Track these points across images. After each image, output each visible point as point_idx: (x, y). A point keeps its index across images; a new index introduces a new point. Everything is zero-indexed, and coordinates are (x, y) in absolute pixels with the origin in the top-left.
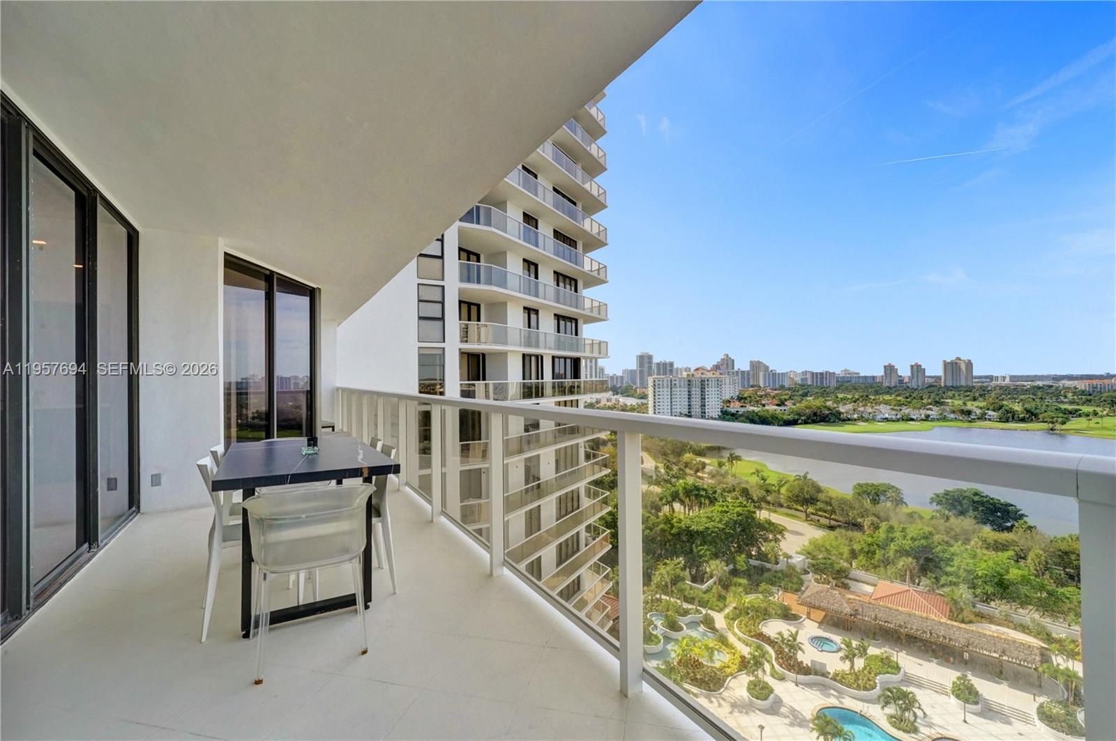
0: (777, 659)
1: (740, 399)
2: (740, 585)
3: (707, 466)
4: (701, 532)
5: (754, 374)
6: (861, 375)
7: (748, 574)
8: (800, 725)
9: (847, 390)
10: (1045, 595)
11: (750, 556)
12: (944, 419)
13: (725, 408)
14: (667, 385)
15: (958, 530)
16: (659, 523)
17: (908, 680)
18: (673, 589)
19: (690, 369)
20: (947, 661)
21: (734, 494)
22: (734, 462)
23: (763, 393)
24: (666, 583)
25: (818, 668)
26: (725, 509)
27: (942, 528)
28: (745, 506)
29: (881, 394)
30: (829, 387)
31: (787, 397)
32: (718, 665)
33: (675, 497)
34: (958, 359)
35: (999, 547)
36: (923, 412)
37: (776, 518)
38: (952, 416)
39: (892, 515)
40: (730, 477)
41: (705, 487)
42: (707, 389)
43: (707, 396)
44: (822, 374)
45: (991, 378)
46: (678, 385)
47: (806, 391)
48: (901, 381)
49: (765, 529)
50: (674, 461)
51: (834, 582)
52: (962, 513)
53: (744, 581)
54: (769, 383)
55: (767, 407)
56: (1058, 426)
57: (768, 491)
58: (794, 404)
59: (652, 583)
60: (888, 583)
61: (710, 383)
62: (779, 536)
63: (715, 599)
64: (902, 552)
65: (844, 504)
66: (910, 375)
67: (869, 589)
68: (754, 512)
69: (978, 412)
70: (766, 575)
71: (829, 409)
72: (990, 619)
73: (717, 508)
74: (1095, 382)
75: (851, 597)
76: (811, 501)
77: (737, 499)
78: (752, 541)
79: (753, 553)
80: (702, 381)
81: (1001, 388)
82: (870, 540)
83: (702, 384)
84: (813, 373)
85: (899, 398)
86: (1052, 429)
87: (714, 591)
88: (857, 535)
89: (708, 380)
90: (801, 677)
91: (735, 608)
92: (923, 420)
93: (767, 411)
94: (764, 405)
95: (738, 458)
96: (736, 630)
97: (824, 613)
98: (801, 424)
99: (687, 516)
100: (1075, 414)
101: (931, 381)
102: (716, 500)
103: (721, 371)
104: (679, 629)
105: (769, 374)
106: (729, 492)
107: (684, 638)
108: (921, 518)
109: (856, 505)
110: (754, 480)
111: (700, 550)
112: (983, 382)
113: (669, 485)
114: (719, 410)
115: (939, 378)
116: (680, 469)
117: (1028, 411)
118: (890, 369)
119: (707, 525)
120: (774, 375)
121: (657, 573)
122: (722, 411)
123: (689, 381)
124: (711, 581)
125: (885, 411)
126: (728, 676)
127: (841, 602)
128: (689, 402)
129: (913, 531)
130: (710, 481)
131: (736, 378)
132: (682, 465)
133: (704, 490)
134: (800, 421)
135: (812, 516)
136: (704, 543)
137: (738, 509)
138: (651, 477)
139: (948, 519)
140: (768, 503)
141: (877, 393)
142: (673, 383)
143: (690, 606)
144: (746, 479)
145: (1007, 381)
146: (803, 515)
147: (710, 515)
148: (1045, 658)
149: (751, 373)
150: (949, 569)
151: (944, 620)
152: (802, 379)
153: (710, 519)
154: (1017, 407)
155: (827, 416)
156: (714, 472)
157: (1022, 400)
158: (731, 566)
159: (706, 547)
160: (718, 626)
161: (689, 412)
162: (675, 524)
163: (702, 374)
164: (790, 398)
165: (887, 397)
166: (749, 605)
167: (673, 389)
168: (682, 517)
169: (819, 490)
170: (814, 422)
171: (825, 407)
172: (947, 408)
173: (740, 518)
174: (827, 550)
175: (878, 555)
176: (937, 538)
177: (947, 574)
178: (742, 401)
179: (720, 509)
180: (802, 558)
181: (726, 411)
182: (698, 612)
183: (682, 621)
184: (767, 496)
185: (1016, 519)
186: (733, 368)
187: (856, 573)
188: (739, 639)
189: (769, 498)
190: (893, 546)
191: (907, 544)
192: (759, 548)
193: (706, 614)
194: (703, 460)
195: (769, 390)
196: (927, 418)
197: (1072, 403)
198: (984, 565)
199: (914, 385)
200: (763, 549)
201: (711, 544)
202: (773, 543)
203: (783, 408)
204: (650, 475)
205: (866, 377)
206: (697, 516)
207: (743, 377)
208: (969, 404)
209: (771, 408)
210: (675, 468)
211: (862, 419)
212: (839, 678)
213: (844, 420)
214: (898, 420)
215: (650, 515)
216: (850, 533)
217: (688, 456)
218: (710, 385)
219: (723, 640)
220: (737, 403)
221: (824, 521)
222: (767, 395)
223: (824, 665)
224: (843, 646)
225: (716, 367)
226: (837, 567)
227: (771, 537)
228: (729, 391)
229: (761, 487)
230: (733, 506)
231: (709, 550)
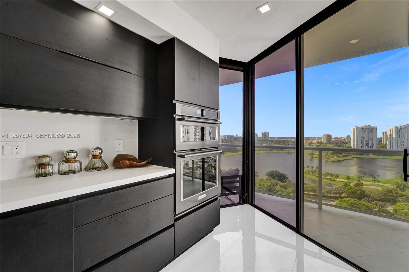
12: (263, 150)
34: (266, 132)
45: (273, 138)
81: (276, 140)
86: (289, 152)
92: (258, 150)
101: (259, 138)
112: (271, 139)
115: (261, 137)
139: (271, 180)
157: (281, 144)
185: (286, 179)
197: (291, 145)
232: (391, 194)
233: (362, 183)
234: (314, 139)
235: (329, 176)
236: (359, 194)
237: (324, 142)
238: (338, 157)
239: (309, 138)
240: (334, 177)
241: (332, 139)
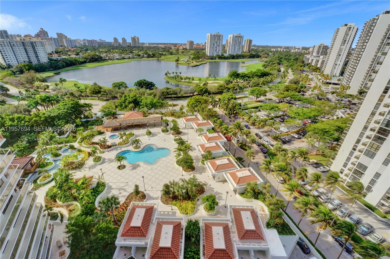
0: (100, 148)
1: (57, 52)
2: (80, 130)
3: (50, 87)
4: (57, 116)
5: (60, 40)
6: (106, 41)
7: (82, 125)
8: (112, 162)
9: (102, 48)
10: (160, 104)
11: (81, 118)
12: (134, 58)
13: (50, 57)
14: (8, 45)
15: (142, 92)
16: (32, 119)
17: (137, 136)
18: (51, 142)
19: (20, 36)
20: (144, 128)
21: (67, 96)
22: (63, 82)
23: (68, 49)
24: (47, 141)
25: (113, 144)
26: (65, 103)
27: (138, 93)
28: (74, 100)
29: (114, 49)
30: (95, 47)
31: (79, 51)
32: (80, 159)
33: (37, 103)
34: (135, 36)
35: (150, 94)
36: (128, 56)
37: (88, 101)
38: (136, 57)
39: (125, 92)
40: (63, 89)
41: (52, 96)
42: (36, 48)
43: (37, 52)
44: (91, 41)
45: (143, 44)
46: (16, 45)
47: (87, 48)
48: (120, 44)
49: (84, 107)
50: (30, 87)
51: (112, 117)
52: (142, 87)
53: (82, 128)
54: (69, 45)
55: (71, 56)
56: (159, 59)
57: (81, 92)
58: (83, 54)
59: (39, 144)
60: (127, 112)
61: (37, 44)
62: (91, 108)
63: (72, 139)
64: (130, 103)
65: (110, 91)
66: (122, 42)
67: (122, 116)
68: (78, 102)
69: (142, 55)
70: (90, 123)
71: (97, 56)
72: (152, 114)
73: (61, 104)
74: (165, 45)
75: (118, 120)
76: (99, 92)
77: (69, 98)
78: (81, 112)
79: (82, 117)
80: (31, 43)
81: (146, 47)
82: (120, 101)
83: (32, 45)
84: (88, 40)
85: (120, 51)
87: (70, 136)
88: (116, 100)
89: (35, 43)
90: (109, 149)
91: (81, 138)
93: (72, 58)
94: (70, 55)
95: (65, 80)
96: (84, 145)
97: (111, 128)
98: (88, 63)
99: (47, 111)
100: (162, 55)
101: (129, 44)
102: (60, 100)
103: (42, 38)
104: (60, 155)
105: (68, 40)
106: (65, 95)
107: (63, 158)
108: (132, 90)
109: (114, 91)
110: (74, 89)
111: (59, 123)
113: (31, 99)
114: (47, 58)
115: (130, 43)
116: (35, 90)
117: (153, 54)
118: (115, 39)
119: (58, 112)
120: (71, 40)
121: (40, 139)
122: (49, 59)
123: (23, 43)
124: (68, 133)
125: (117, 56)
126: (85, 161)
127: (115, 123)
128: (27, 55)
129: (131, 95)
130: (53, 93)
131: (51, 41)
132: (35, 88)
133: (52, 97)
134: (87, 62)
135: (100, 98)
136: (59, 119)
137: (71, 102)
138: (19, 96)
139: (139, 90)
140: (83, 96)
141: (113, 49)
142: (12, 44)
143: (62, 145)
144: (71, 89)
145: (148, 45)
146: (97, 98)
147: (59, 108)
148: (162, 119)
149: (59, 39)
150: (141, 104)
151: (142, 118)
152: (84, 43)
153: (59, 109)
154: (151, 53)
155: (97, 59)
156: (54, 89)
157: (151, 51)
158: (75, 124)
159: (61, 121)
160: (76, 147)
161: (29, 60)
162: (42, 116)
163: (30, 39)
164: (81, 52)
165: (116, 51)
166: (86, 136)
167: (13, 48)
168: (44, 112)
169: (101, 88)
170: (93, 62)
171: (96, 55)
172: (134, 54)
173: (73, 105)
174: (108, 108)
175: (124, 105)
176: (137, 95)
177: (141, 105)
178: (58, 53)
179: (63, 104)
180: (100, 113)
181: (51, 59)
182: (66, 146)
183: (60, 152)
184: (82, 94)
185: (153, 86)
186: (48, 36)
187: (118, 112)
188: (86, 147)
189: (83, 95)
190: (127, 102)
191: (131, 100)
192: (84, 115)
193: (70, 145)
194: (46, 84)
195: (70, 48)
196: (129, 58)
197: (161, 51)
198: (149, 100)
199: (124, 46)
200: (86, 114)
201: (62, 119)
202: (89, 111)
203: (79, 56)
204: (17, 96)
205: (108, 43)
206: (52, 110)
207: (55, 41)
208: (139, 52)
209: (73, 56)
210: (32, 90)
211: (110, 59)
212: (120, 144)
213: (104, 60)
214: (121, 59)
215: (25, 116)
216: (114, 101)
217: (37, 84)
218: (37, 45)
219: (80, 151)
220: (56, 54)
221: (105, 98)
222: (70, 50)
223: (115, 143)
224: (119, 135)
225: (38, 36)
226: (112, 113)
227: (87, 109)
228: (50, 48)
229: (78, 91)
230: (68, 102)
231: (63, 122)
232: (221, 88)
233: (208, 83)
234: (181, 45)
235: (188, 79)
236: (204, 91)
237: (188, 49)
238: (197, 62)
239: (177, 44)
240: (191, 80)
241: (194, 46)
